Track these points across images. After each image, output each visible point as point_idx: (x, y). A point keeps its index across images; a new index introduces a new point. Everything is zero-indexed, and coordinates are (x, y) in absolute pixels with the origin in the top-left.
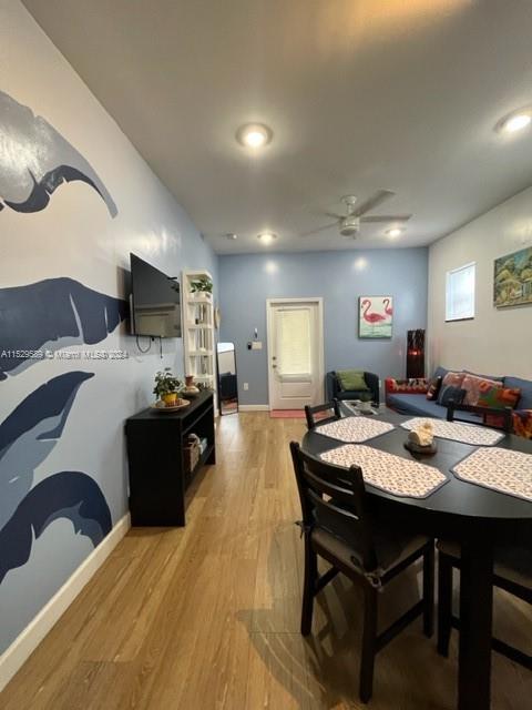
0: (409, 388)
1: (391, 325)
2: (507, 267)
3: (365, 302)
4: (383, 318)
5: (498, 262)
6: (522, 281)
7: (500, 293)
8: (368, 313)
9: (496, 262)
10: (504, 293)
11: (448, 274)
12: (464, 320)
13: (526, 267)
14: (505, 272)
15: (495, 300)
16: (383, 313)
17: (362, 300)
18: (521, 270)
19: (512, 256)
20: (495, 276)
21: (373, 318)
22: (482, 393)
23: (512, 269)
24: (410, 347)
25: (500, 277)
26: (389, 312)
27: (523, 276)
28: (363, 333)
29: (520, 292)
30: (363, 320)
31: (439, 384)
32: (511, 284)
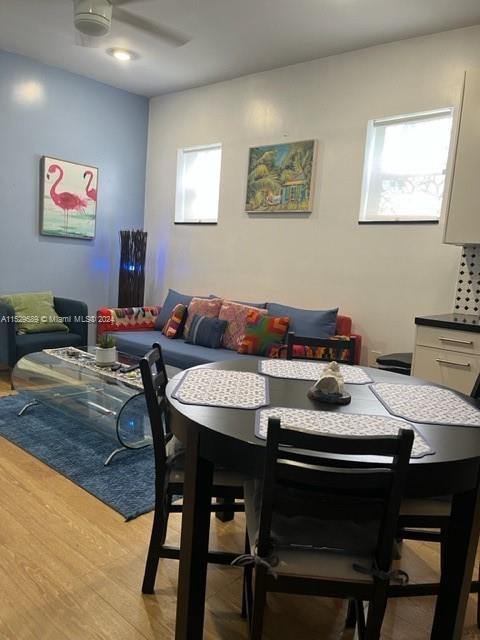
0: (133, 322)
1: (94, 217)
2: (265, 162)
3: (53, 169)
4: (82, 203)
5: (255, 153)
6: (282, 184)
7: (254, 194)
8: (59, 191)
9: (252, 150)
10: (259, 195)
11: (180, 151)
12: (200, 224)
13: (288, 167)
14: (262, 168)
15: (247, 203)
16: (82, 195)
17: (48, 163)
18: (282, 170)
19: (271, 148)
20: (250, 171)
21: (67, 201)
22: (250, 324)
23: (271, 166)
24: (125, 258)
25: (255, 173)
26: (92, 194)
27: (283, 177)
28: (48, 226)
29: (279, 197)
30: (49, 202)
31: (184, 314)
32: (269, 184)
